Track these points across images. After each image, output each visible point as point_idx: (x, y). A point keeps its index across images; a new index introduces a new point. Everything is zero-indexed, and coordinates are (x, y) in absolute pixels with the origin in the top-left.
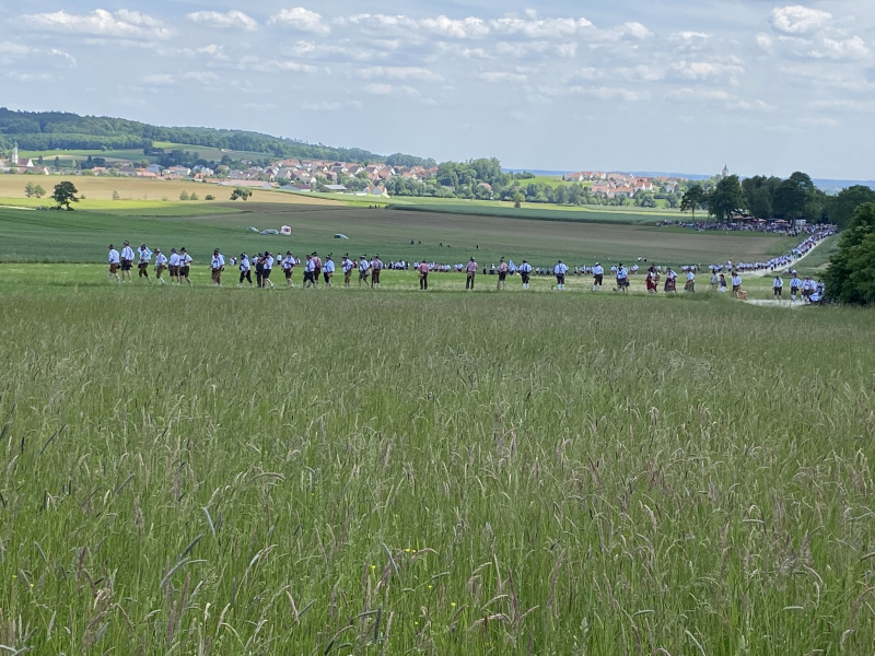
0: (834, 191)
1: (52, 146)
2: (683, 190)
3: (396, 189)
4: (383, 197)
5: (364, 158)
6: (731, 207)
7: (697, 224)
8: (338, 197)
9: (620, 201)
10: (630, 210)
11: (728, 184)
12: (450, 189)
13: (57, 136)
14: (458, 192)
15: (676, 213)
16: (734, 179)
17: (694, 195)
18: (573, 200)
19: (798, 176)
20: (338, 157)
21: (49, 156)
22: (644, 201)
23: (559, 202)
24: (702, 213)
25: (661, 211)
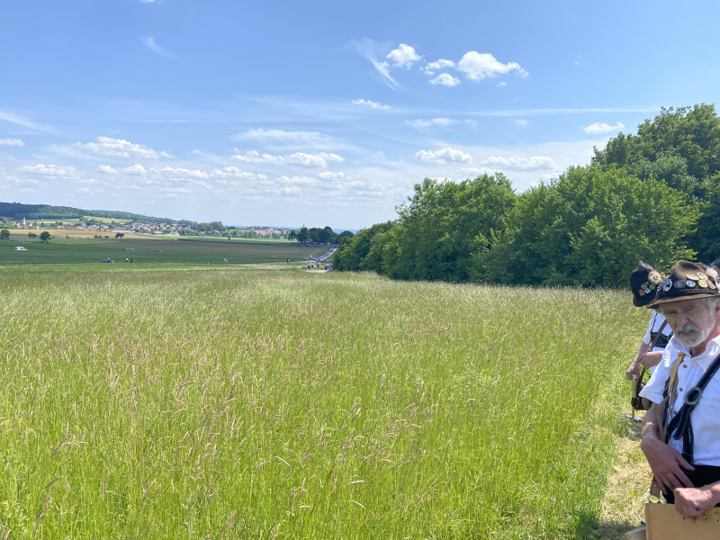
0: (339, 233)
1: (40, 218)
2: (289, 232)
3: (182, 233)
4: (177, 236)
5: (169, 222)
6: (305, 238)
7: (294, 244)
8: (159, 235)
9: (267, 237)
10: (271, 240)
11: (304, 230)
12: (203, 233)
13: (42, 214)
14: (207, 234)
15: (287, 241)
16: (306, 229)
17: (292, 234)
18: (250, 237)
19: (327, 228)
20: (158, 221)
21: (39, 222)
22: (276, 236)
23: (245, 237)
24: (295, 241)
25: (282, 240)
